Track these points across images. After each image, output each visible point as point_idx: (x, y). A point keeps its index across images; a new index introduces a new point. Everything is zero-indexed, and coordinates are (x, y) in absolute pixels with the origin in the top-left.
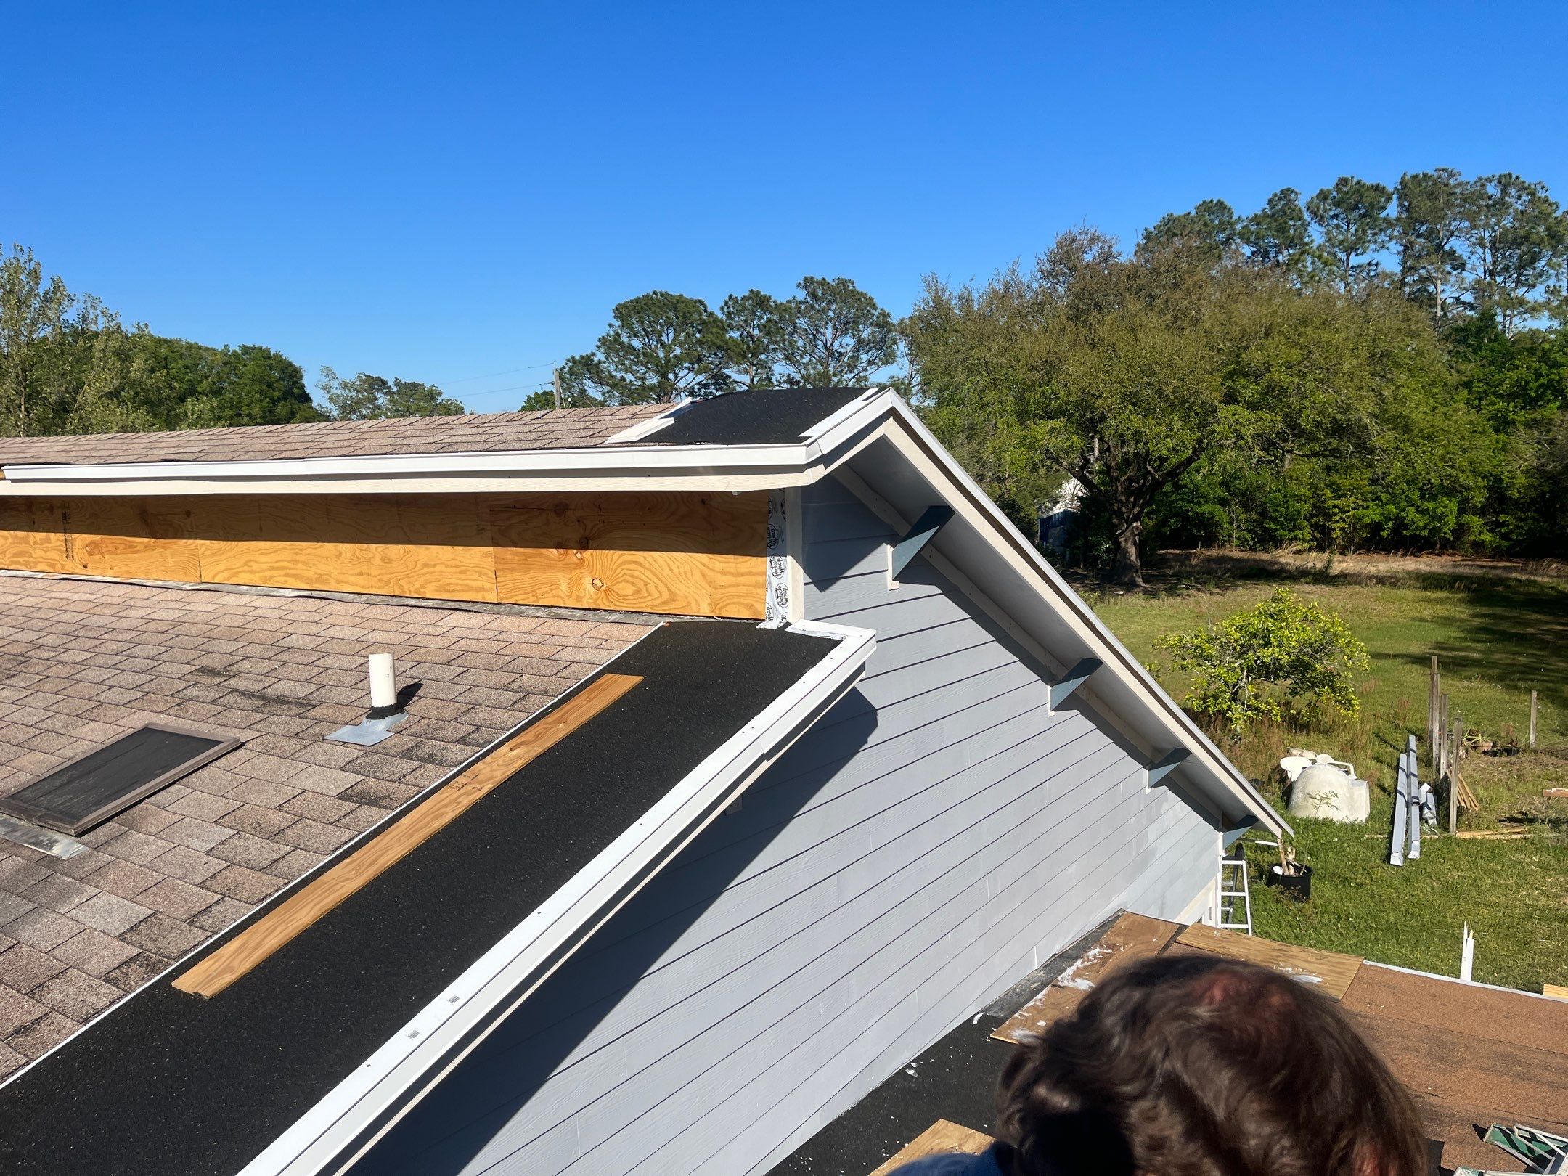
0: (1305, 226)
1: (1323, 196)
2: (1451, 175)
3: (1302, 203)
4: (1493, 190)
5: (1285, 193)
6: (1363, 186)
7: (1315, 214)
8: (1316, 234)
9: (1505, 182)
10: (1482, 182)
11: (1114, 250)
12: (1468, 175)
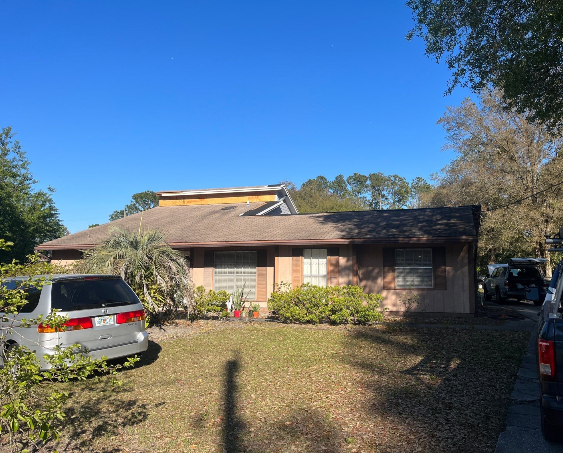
0: (346, 185)
1: (350, 178)
2: (382, 174)
3: (345, 179)
4: (392, 179)
5: (340, 176)
6: (360, 176)
7: (348, 182)
8: (349, 188)
9: (395, 177)
10: (389, 177)
11: (295, 187)
12: (386, 175)
